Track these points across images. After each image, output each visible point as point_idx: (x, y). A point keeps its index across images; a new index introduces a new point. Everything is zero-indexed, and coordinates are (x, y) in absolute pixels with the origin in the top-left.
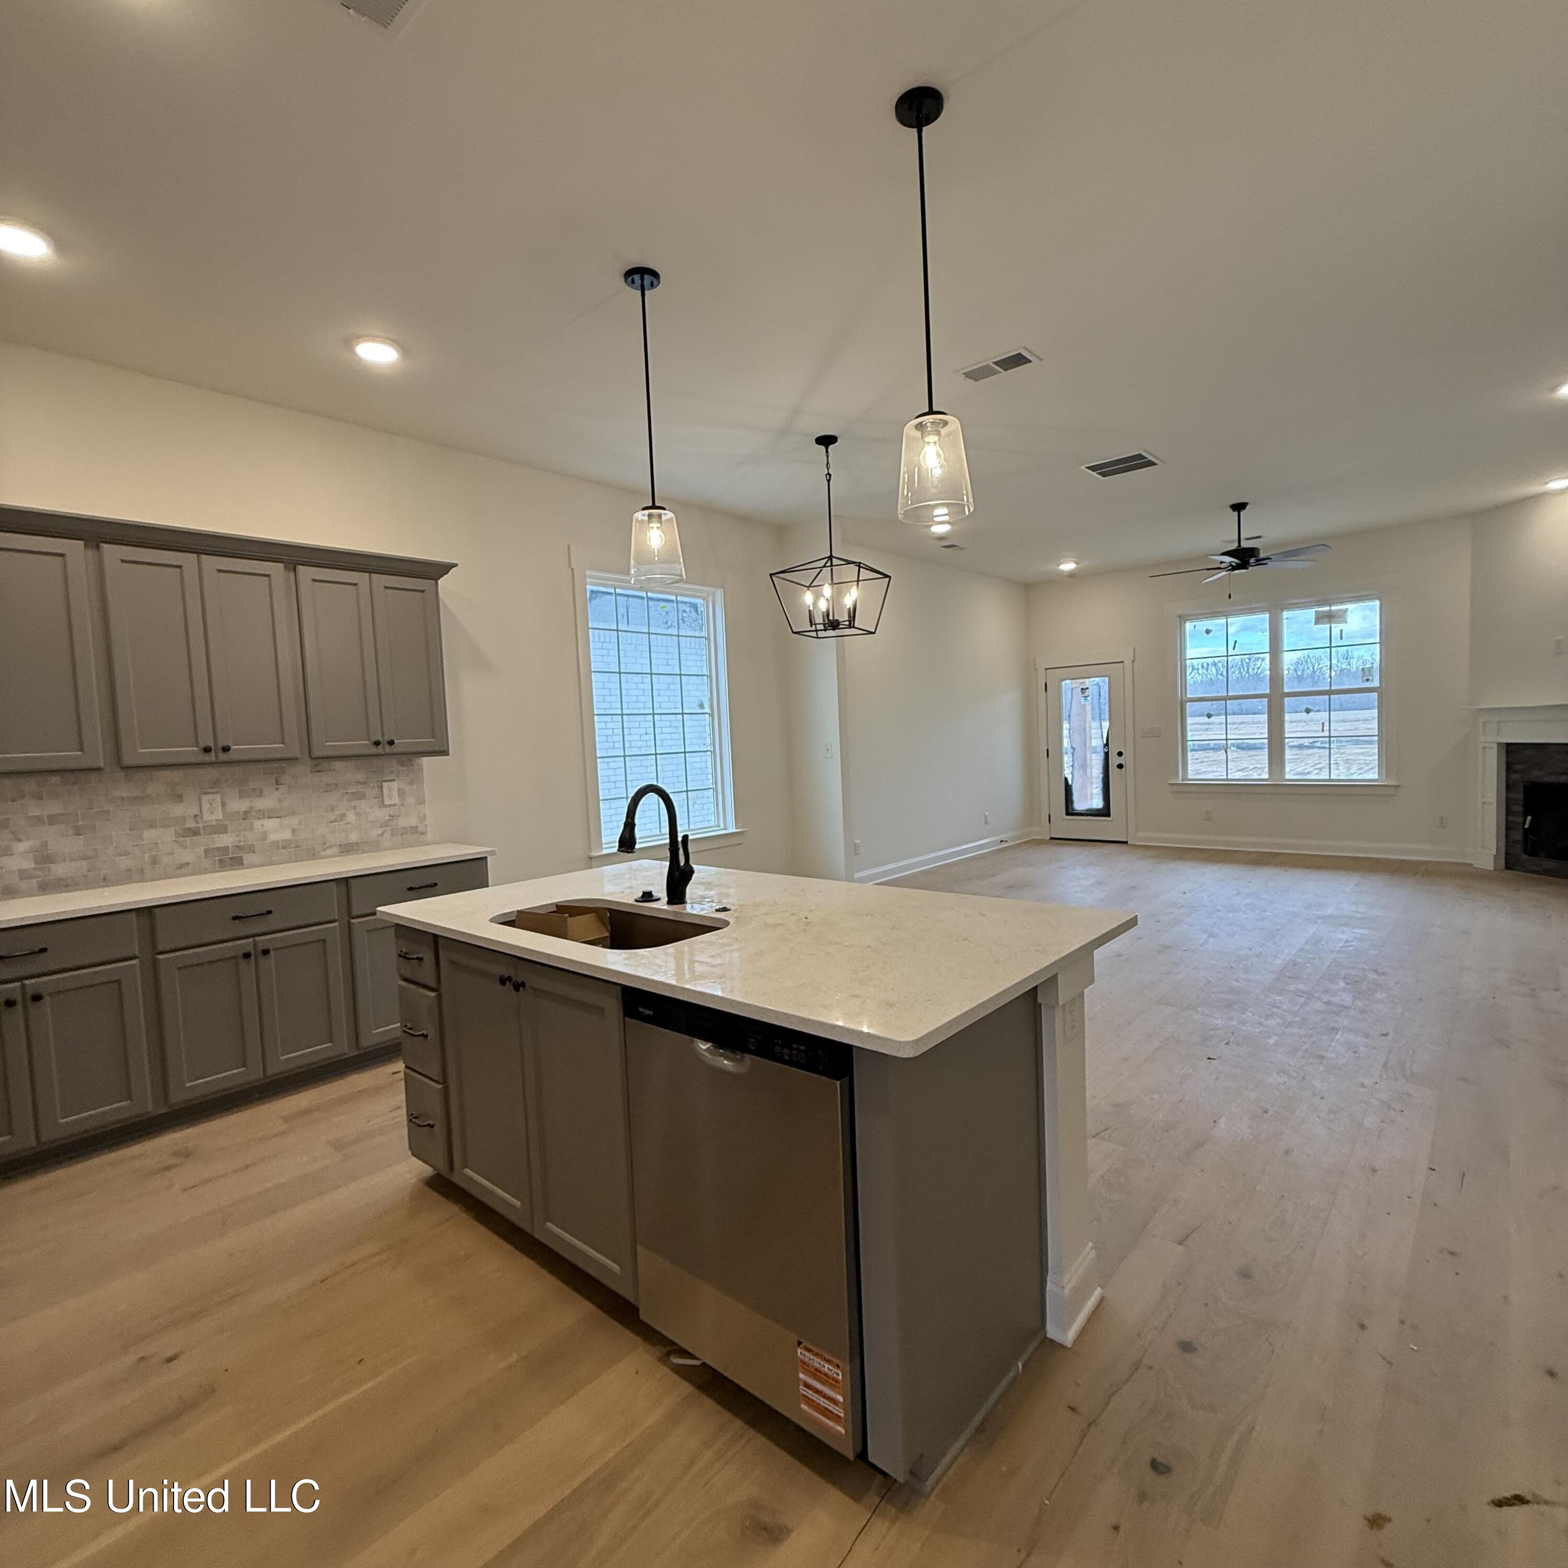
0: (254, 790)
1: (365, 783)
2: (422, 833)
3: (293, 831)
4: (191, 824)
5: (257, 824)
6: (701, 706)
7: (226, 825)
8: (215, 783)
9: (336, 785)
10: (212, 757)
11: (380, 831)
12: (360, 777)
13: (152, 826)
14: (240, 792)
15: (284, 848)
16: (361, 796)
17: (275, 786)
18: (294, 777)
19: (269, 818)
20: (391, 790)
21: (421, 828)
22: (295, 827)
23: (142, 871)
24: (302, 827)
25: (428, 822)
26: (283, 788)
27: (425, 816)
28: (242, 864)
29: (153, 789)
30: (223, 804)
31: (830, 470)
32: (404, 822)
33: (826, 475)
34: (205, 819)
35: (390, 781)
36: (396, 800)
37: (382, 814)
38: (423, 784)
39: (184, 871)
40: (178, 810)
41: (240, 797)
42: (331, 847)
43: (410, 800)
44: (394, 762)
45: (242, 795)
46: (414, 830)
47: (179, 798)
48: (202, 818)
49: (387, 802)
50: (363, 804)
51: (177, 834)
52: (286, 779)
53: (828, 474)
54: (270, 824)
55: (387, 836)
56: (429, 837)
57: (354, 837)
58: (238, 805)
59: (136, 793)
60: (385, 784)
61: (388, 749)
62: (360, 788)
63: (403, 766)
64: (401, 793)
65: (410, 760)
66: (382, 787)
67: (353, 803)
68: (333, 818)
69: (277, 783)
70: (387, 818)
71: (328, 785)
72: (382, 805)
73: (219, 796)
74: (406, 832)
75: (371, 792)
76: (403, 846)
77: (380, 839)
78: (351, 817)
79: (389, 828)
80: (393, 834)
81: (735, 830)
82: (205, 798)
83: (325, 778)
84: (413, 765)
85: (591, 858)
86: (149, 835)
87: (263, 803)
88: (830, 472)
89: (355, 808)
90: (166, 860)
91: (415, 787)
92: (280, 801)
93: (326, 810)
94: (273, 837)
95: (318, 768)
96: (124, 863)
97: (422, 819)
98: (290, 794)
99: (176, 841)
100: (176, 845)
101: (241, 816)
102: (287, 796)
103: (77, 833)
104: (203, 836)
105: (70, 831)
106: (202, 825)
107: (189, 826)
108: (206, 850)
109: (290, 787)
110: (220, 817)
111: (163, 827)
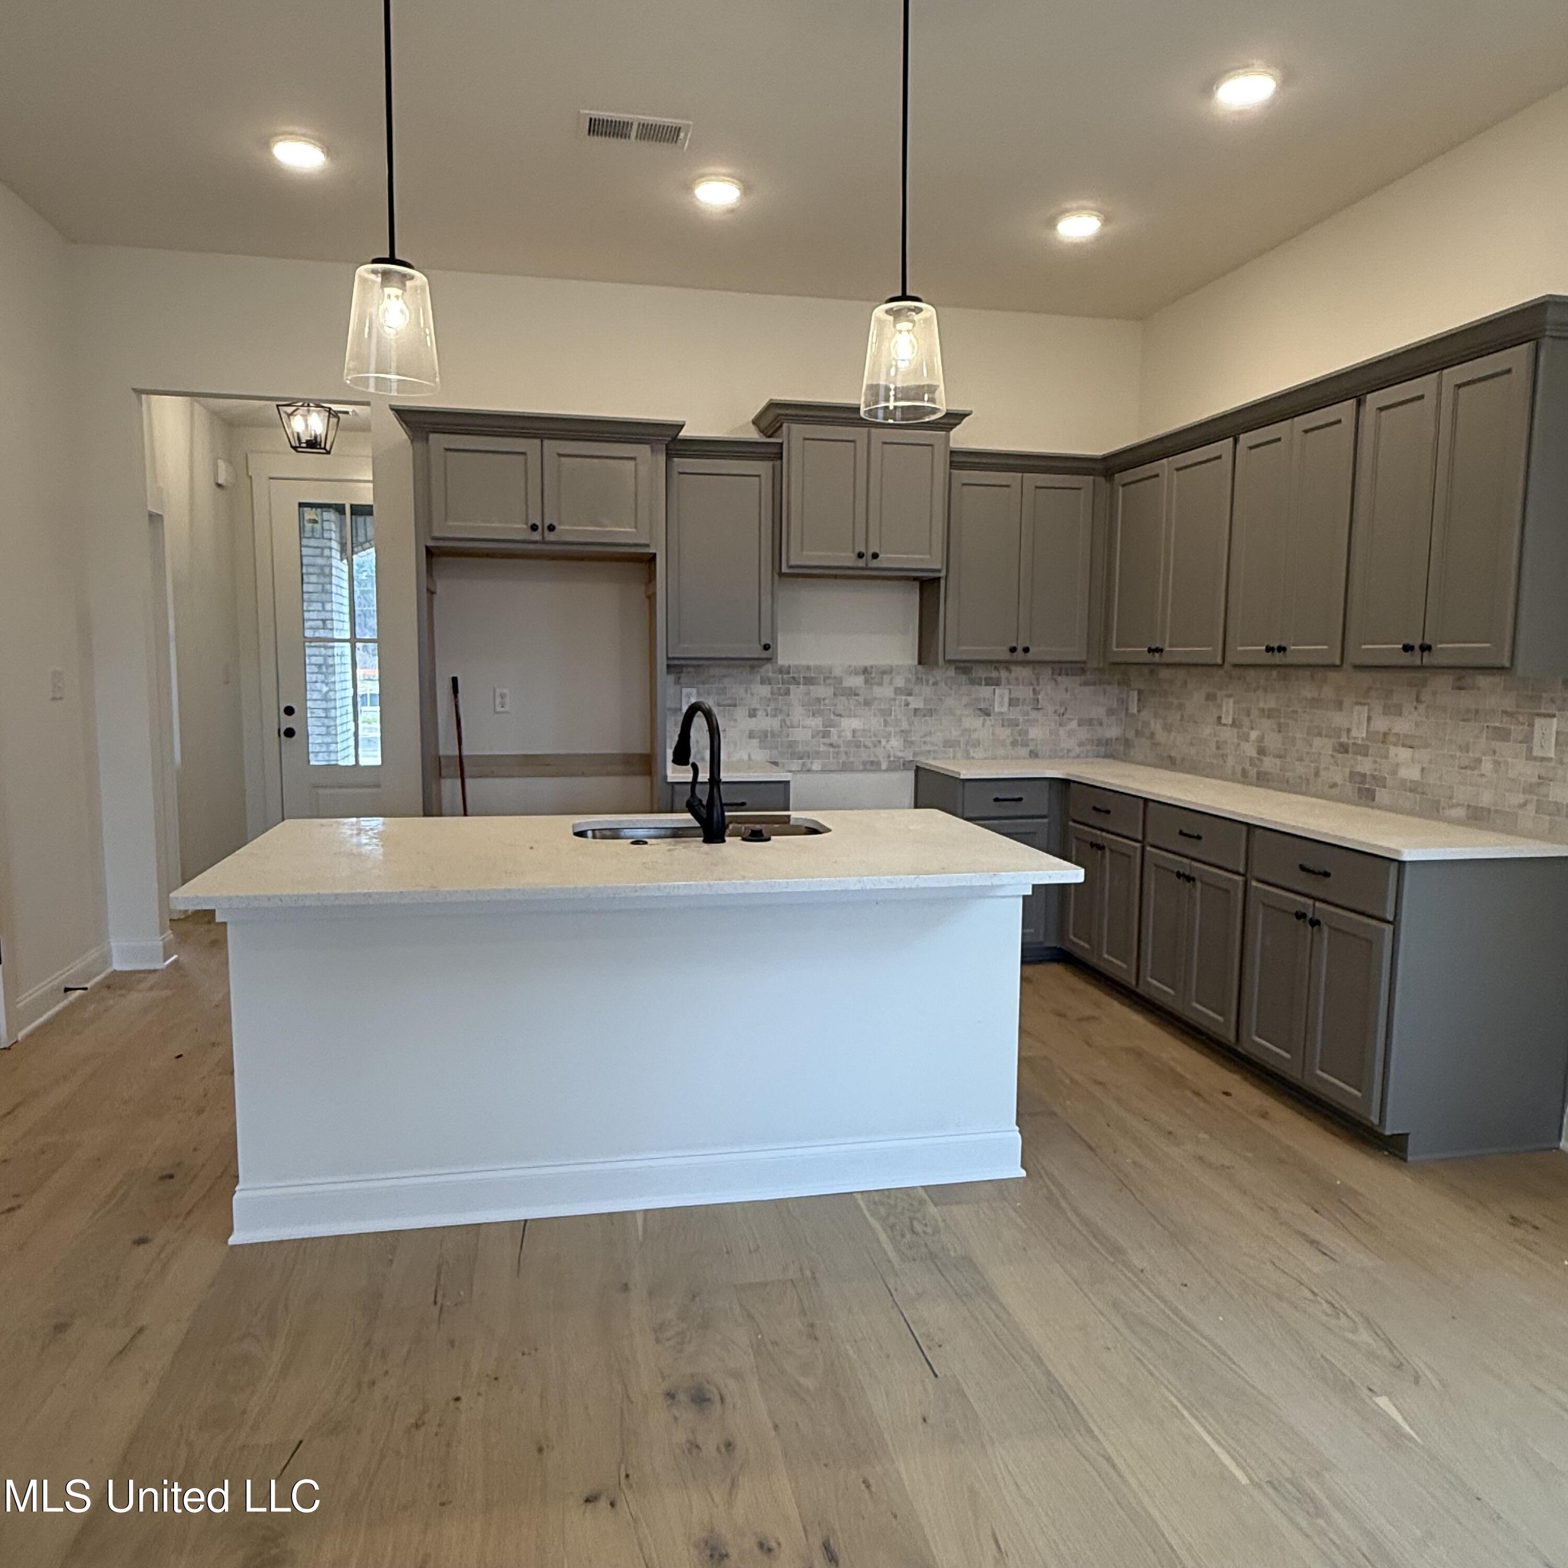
0: (1397, 705)
3: (1423, 769)
4: (1344, 738)
5: (1393, 750)
7: (1369, 746)
8: (1366, 692)
9: (1477, 711)
12: (1509, 704)
13: (1320, 735)
14: (1385, 706)
15: (1411, 791)
16: (1505, 735)
17: (1415, 704)
18: (1434, 693)
19: (1404, 746)
20: (1544, 731)
22: (1425, 766)
24: (1433, 766)
28: (1373, 799)
30: (1369, 719)
34: (1353, 735)
35: (1545, 716)
37: (1528, 771)
39: (1334, 791)
40: (1337, 719)
41: (1385, 714)
47: (1339, 705)
48: (1351, 732)
50: (1506, 749)
51: (1334, 748)
52: (1426, 696)
54: (1404, 754)
58: (1381, 724)
60: (1537, 720)
62: (1505, 722)
66: (1533, 725)
67: (1493, 744)
68: (1466, 762)
69: (1418, 699)
71: (1469, 710)
73: (1366, 708)
75: (1519, 731)
78: (1485, 764)
82: (1356, 710)
86: (1317, 742)
87: (1402, 726)
89: (1494, 752)
90: (1324, 775)
92: (1417, 724)
93: (1461, 748)
94: (1404, 773)
95: (1460, 682)
98: (1427, 717)
99: (1332, 756)
100: (1332, 761)
101: (1381, 737)
102: (1424, 719)
103: (1279, 731)
104: (1350, 755)
105: (1275, 727)
106: (1351, 741)
107: (1342, 740)
108: (1351, 772)
109: (1428, 707)
110: (1364, 735)
111: (1326, 736)
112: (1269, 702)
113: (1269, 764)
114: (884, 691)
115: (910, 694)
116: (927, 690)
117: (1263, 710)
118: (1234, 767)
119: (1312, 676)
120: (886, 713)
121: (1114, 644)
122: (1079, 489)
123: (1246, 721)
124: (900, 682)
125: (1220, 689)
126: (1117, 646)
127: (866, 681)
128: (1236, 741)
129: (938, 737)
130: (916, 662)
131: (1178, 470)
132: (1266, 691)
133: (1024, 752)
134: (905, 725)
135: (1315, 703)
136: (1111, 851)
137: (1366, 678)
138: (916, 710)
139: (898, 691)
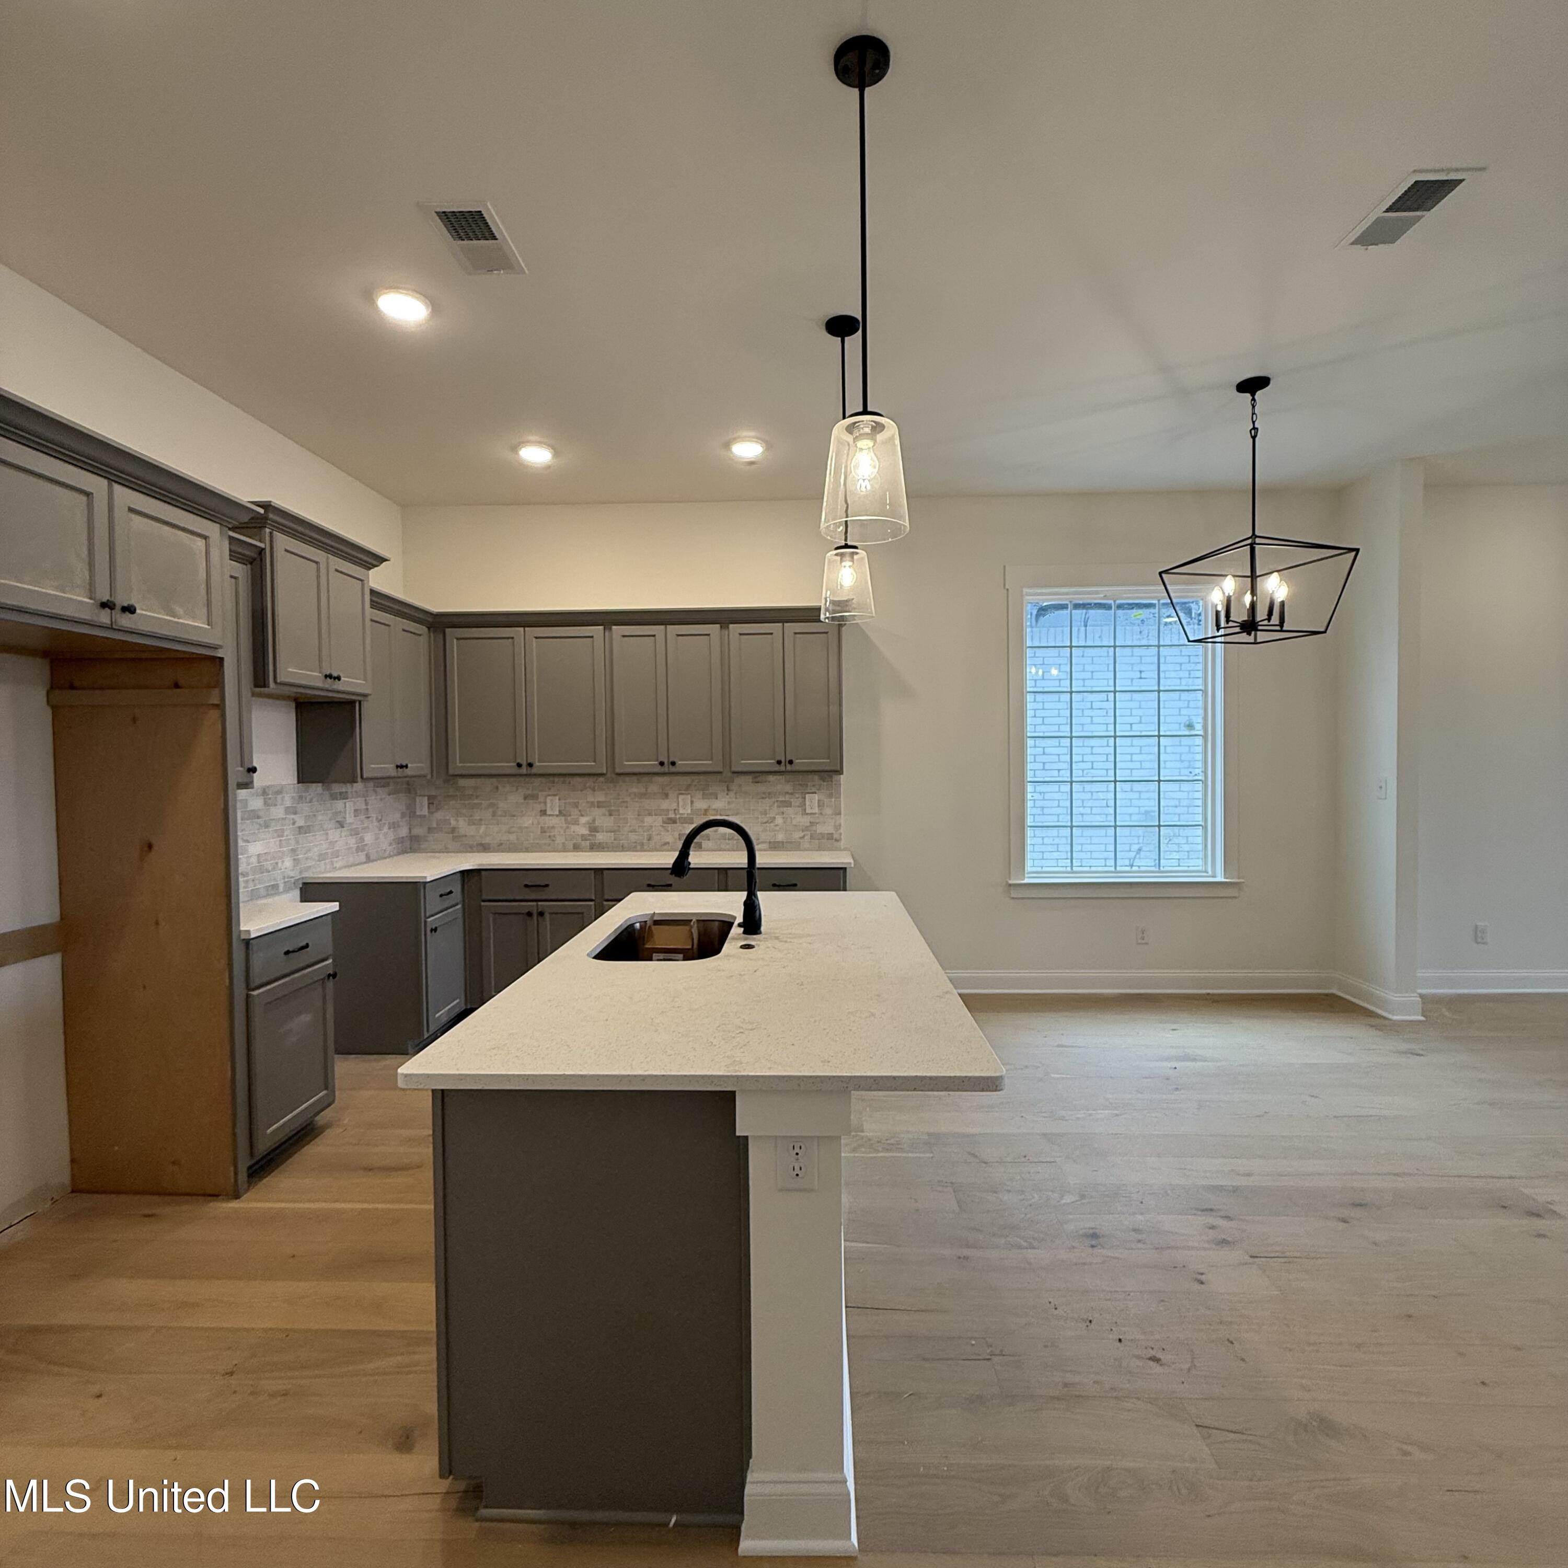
0: (711, 794)
1: (792, 794)
2: (836, 840)
4: (672, 815)
6: (1190, 726)
7: (694, 817)
8: (688, 787)
9: (770, 793)
10: (665, 769)
11: (801, 834)
12: (788, 788)
13: (650, 814)
14: (703, 794)
16: (788, 804)
18: (740, 786)
20: (812, 801)
21: (836, 836)
23: (642, 844)
25: (842, 830)
26: (732, 794)
27: (840, 825)
29: (654, 788)
30: (692, 802)
31: (1256, 423)
32: (821, 829)
33: (1251, 431)
34: (681, 812)
35: (813, 793)
36: (816, 810)
37: (805, 821)
38: (840, 797)
39: (666, 847)
40: (665, 804)
41: (703, 798)
42: (762, 843)
43: (828, 811)
44: (816, 777)
45: (705, 797)
46: (830, 836)
47: (666, 796)
48: (678, 810)
49: (808, 811)
50: (790, 811)
51: (664, 822)
52: (734, 787)
53: (1254, 428)
55: (807, 838)
56: (842, 844)
57: (780, 837)
58: (701, 804)
59: (643, 790)
60: (807, 796)
61: (789, 767)
62: (787, 798)
63: (824, 781)
64: (821, 804)
65: (831, 777)
66: (805, 798)
67: (782, 809)
68: (765, 820)
69: (728, 790)
70: (809, 824)
71: (764, 793)
72: (804, 813)
73: (689, 796)
74: (823, 838)
75: (796, 801)
76: (820, 849)
77: (801, 841)
78: (779, 820)
79: (809, 833)
80: (812, 837)
81: (1223, 880)
82: (681, 797)
83: (761, 788)
84: (832, 781)
85: (1010, 885)
86: (648, 820)
87: (718, 804)
88: (1256, 426)
89: (783, 813)
90: (656, 838)
91: (833, 800)
92: (729, 803)
93: (761, 813)
95: (757, 780)
96: (633, 837)
97: (838, 827)
98: (736, 798)
99: (662, 826)
100: (662, 829)
101: (703, 812)
102: (734, 800)
103: (610, 815)
104: (678, 824)
105: (607, 813)
106: (678, 816)
107: (670, 816)
108: (679, 835)
109: (736, 793)
110: (689, 811)
111: (656, 815)
112: (600, 797)
113: (600, 837)
114: (278, 812)
115: (295, 813)
116: (305, 807)
117: (592, 803)
118: (563, 843)
119: (638, 779)
120: (280, 833)
121: (458, 761)
122: (420, 635)
123: (575, 812)
124: (288, 803)
125: (541, 791)
126: (460, 763)
127: (265, 803)
128: (565, 825)
129: (315, 853)
130: (296, 782)
131: (536, 638)
132: (594, 790)
133: (362, 857)
134: (293, 845)
135: (643, 796)
136: (551, 913)
137: (687, 780)
138: (300, 828)
139: (288, 811)
